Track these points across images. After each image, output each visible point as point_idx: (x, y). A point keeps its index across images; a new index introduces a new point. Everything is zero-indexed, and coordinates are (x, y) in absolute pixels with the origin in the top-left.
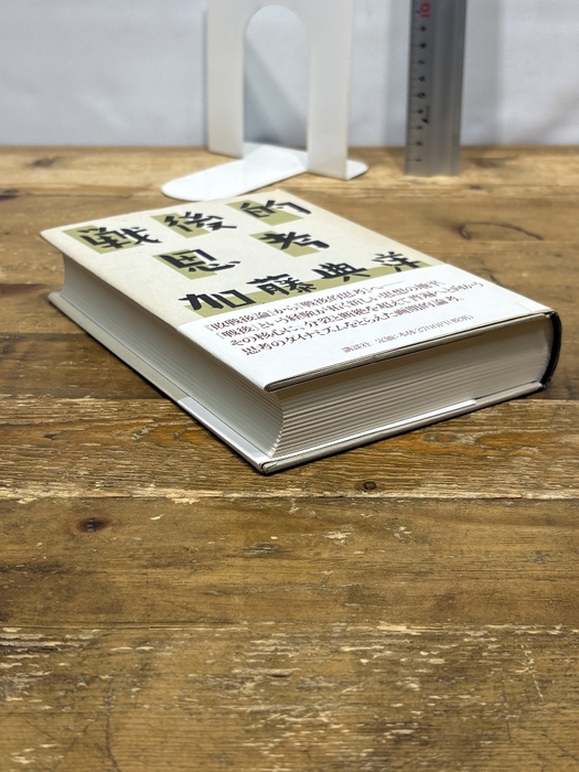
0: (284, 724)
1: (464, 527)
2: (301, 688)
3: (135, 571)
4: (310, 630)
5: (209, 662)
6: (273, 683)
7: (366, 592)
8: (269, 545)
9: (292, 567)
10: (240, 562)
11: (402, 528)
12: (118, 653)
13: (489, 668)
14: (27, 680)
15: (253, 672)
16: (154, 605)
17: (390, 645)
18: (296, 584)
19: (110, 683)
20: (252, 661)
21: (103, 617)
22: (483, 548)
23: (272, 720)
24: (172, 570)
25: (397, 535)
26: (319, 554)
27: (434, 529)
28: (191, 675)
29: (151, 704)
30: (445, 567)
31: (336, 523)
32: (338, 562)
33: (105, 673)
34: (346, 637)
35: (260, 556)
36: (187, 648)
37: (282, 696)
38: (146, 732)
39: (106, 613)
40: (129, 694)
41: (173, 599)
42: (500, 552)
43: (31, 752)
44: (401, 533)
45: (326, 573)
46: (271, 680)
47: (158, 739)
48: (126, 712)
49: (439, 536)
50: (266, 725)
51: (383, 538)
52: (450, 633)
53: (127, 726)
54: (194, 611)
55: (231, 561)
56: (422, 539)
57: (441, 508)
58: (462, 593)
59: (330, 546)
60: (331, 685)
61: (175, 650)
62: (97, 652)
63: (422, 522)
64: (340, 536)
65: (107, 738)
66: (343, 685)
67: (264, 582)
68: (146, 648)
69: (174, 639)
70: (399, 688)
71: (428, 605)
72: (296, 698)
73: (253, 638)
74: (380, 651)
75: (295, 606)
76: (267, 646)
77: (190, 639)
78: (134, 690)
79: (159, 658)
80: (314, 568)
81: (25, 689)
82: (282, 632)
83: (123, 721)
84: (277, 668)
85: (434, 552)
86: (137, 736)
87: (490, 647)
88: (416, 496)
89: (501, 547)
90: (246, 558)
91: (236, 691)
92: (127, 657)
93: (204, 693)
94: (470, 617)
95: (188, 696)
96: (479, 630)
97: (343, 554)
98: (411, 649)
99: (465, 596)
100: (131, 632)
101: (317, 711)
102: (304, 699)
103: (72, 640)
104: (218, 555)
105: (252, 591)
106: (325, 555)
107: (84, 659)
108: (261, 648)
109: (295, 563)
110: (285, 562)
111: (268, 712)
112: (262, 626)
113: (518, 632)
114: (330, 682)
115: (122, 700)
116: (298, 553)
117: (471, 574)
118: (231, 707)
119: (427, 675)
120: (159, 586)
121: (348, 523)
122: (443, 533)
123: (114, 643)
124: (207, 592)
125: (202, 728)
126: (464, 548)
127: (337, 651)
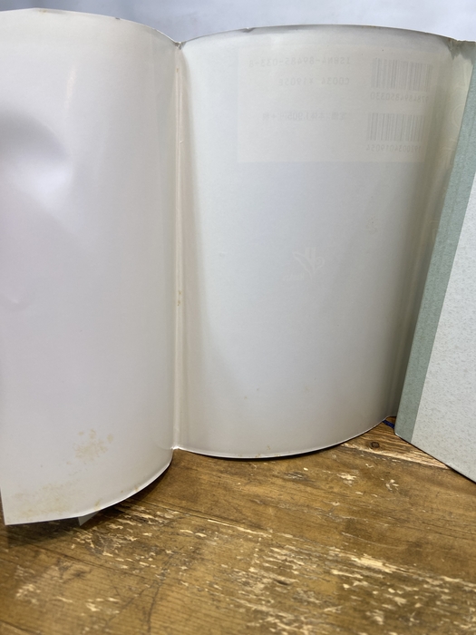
0: (275, 628)
1: (436, 489)
2: (295, 599)
3: (214, 473)
4: (313, 549)
5: (238, 557)
6: (277, 589)
7: (359, 527)
8: (301, 474)
9: (312, 494)
10: (279, 482)
11: (392, 481)
12: (183, 534)
13: (440, 617)
14: (121, 541)
15: (266, 575)
16: (217, 501)
17: (367, 577)
18: (312, 508)
19: (170, 558)
20: (267, 565)
21: (184, 503)
22: (447, 509)
23: (268, 622)
24: (236, 478)
25: (388, 485)
26: (331, 488)
27: (414, 486)
28: (223, 565)
29: (190, 583)
30: (418, 519)
31: (348, 467)
32: (343, 497)
33: (170, 548)
34: (337, 561)
35: (293, 481)
36: (227, 542)
37: (280, 602)
38: (179, 607)
39: (188, 500)
40: (179, 570)
41: (230, 500)
42: (460, 515)
43: (101, 602)
44: (391, 484)
45: (334, 504)
46: (276, 586)
47: (185, 616)
48: (172, 586)
49: (417, 493)
50: (262, 626)
51: (378, 486)
52: (415, 577)
53: (169, 598)
54: (241, 513)
55: (274, 480)
56: (404, 492)
57: (421, 471)
58: (427, 543)
59: (341, 483)
60: (317, 602)
61: (220, 542)
62: (171, 530)
63: (407, 479)
64: (349, 477)
65: (153, 604)
66: (326, 604)
67: (291, 501)
68: (202, 535)
69: (222, 533)
70: (366, 618)
71: (402, 548)
72: (290, 606)
73: (273, 545)
74: (360, 580)
75: (308, 526)
76: (280, 554)
77: (232, 535)
78: (184, 568)
79: (208, 546)
80: (327, 498)
81: (117, 548)
82: (294, 545)
83: (168, 592)
84: (284, 575)
85: (412, 505)
86: (173, 609)
87: (444, 597)
88: (405, 458)
89: (461, 512)
90: (284, 480)
91: (250, 589)
92: (188, 539)
93: (228, 584)
94: (431, 566)
95: (217, 584)
96: (436, 579)
97: (348, 492)
98: (382, 584)
99: (430, 546)
100: (197, 519)
101: (302, 623)
102: (295, 609)
103: (160, 516)
104: (268, 474)
105: (282, 506)
106: (335, 490)
107: (162, 533)
108: (276, 555)
109: (315, 491)
110: (309, 489)
111: (267, 614)
112: (281, 537)
113: (467, 588)
114: (317, 599)
115: (173, 575)
116: (318, 484)
117: (436, 529)
118: (242, 602)
119: (390, 611)
120: (225, 489)
121: (356, 469)
122: (421, 491)
123: (184, 526)
124: (253, 499)
125: (217, 615)
126: (435, 506)
127: (328, 573)
